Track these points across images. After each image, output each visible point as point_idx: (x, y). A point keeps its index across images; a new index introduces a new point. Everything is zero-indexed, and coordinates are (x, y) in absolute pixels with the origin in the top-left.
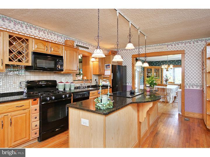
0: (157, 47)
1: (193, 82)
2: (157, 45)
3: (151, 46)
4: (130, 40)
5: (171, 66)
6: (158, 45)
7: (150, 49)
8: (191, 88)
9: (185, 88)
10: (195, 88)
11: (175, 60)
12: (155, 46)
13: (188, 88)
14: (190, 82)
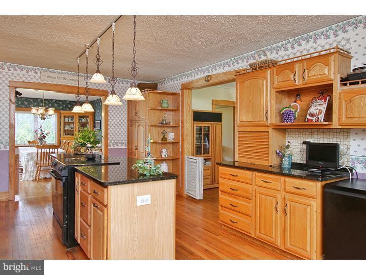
0: (66, 76)
1: (118, 139)
2: (67, 73)
3: (55, 72)
4: (98, 68)
5: (51, 111)
6: (69, 72)
7: (54, 78)
8: (116, 147)
9: (109, 148)
10: (120, 147)
11: (38, 99)
12: (62, 73)
13: (112, 147)
14: (114, 139)
